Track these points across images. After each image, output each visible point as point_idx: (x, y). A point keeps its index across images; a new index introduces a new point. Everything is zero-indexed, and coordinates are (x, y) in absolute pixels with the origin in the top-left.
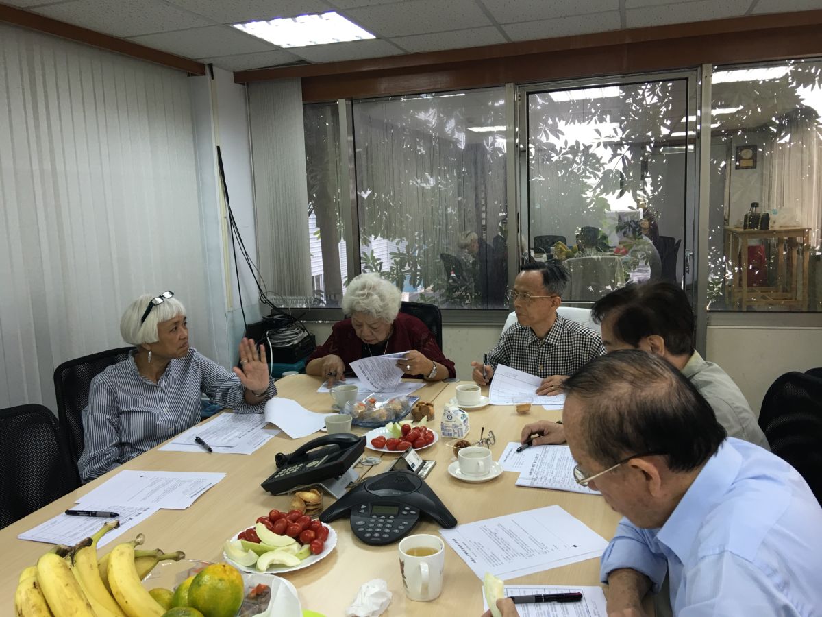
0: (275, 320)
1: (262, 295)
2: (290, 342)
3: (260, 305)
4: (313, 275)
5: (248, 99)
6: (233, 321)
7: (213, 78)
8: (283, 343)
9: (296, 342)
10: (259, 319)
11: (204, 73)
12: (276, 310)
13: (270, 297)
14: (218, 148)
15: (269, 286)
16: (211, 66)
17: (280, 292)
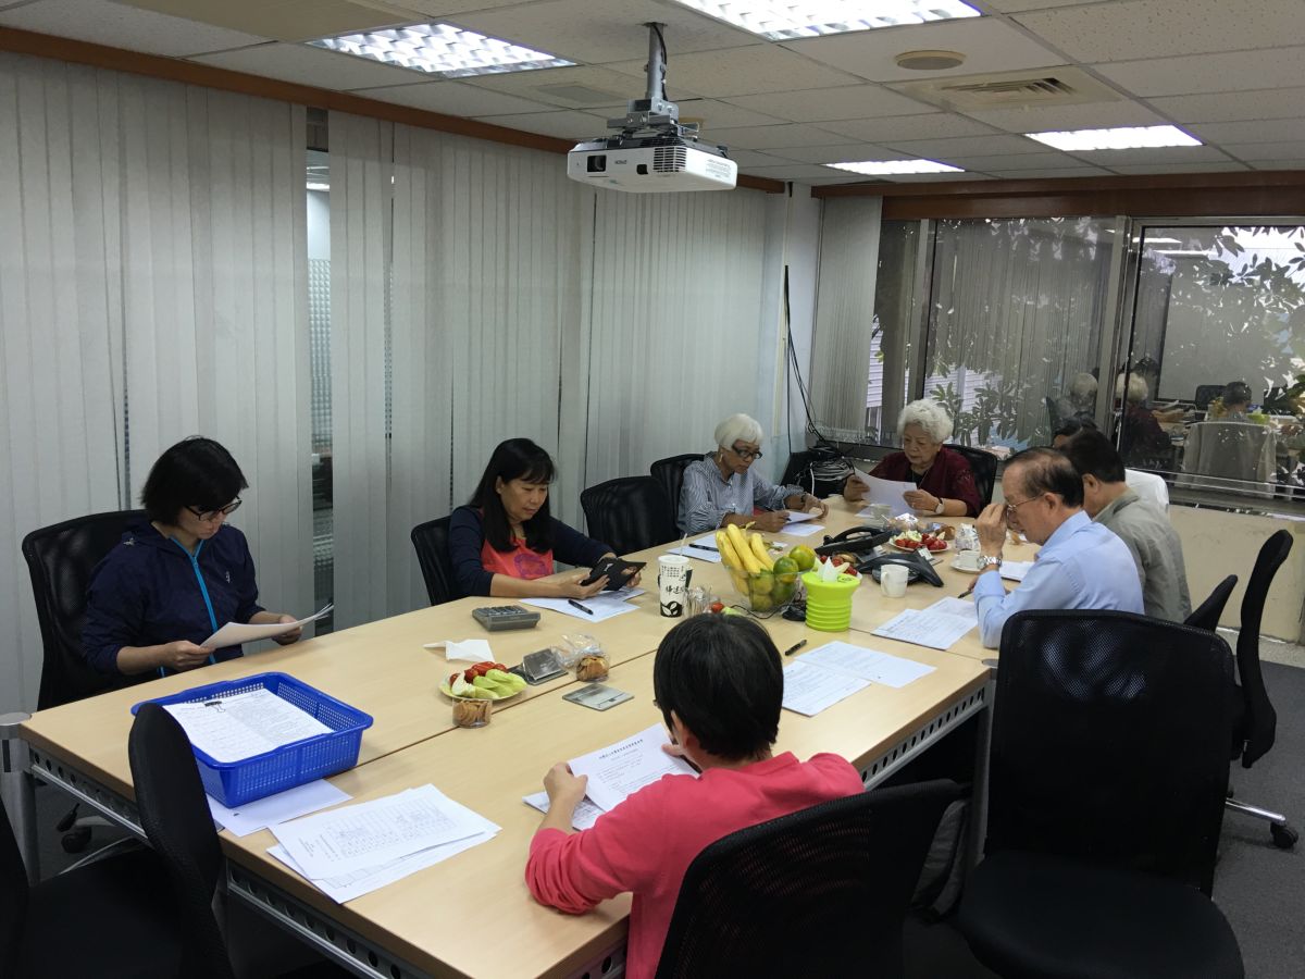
0: (822, 452)
1: (811, 424)
2: (833, 477)
3: (806, 433)
4: (868, 405)
5: (823, 214)
6: (777, 447)
7: (791, 195)
8: (826, 477)
9: (840, 478)
10: (803, 448)
11: (782, 191)
12: (822, 441)
13: (819, 427)
14: (787, 267)
15: (818, 415)
16: (791, 184)
17: (829, 423)
